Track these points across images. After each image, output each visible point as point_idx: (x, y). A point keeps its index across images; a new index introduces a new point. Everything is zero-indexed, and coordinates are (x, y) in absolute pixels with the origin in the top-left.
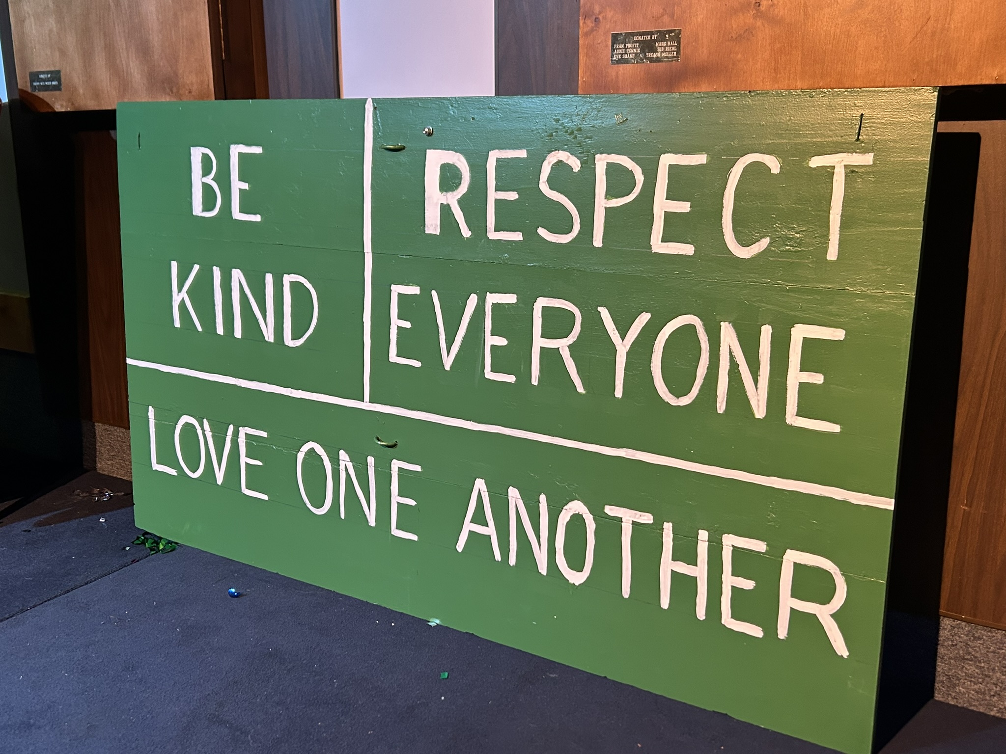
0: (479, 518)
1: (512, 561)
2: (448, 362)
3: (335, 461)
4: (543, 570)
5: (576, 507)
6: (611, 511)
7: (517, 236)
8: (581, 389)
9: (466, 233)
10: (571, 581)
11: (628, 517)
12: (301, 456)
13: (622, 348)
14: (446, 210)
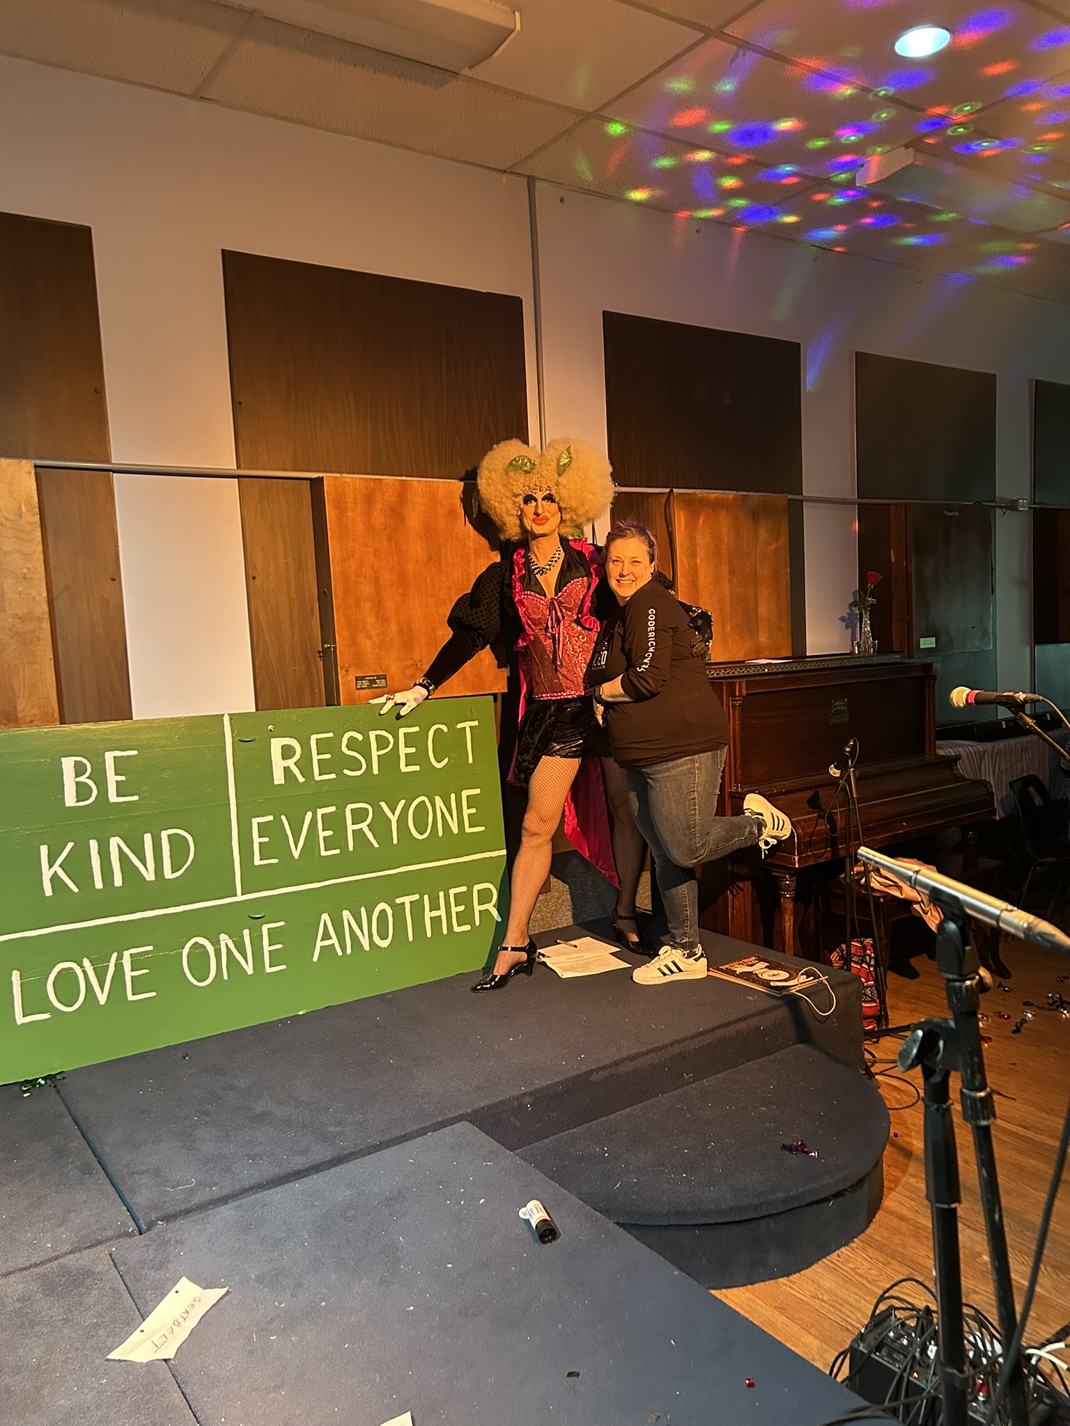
0: (326, 936)
1: (349, 951)
2: (296, 854)
3: (216, 943)
4: (367, 948)
5: (382, 906)
6: (398, 901)
7: (333, 776)
8: (376, 845)
9: (301, 779)
10: (383, 947)
11: (407, 900)
12: (185, 952)
13: (394, 819)
14: (287, 770)
